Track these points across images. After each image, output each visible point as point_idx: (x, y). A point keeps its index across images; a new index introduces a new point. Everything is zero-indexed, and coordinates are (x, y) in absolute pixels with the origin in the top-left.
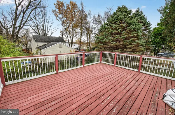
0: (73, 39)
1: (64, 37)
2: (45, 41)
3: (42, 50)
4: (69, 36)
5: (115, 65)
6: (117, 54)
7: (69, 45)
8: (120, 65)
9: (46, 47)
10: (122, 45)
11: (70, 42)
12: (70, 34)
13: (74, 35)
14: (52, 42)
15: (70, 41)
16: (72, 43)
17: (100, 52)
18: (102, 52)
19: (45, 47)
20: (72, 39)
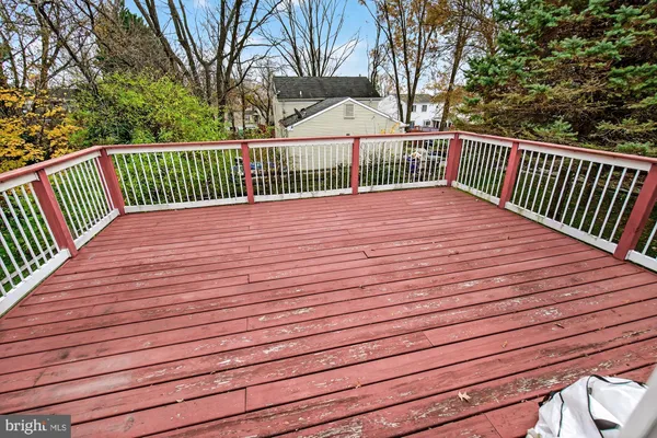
0: (416, 80)
1: (381, 71)
2: (306, 97)
3: (289, 128)
4: (401, 70)
5: (503, 203)
6: (521, 147)
7: (400, 106)
8: (529, 208)
9: (300, 118)
10: (598, 96)
11: (407, 92)
12: (406, 59)
13: (426, 62)
14: (327, 97)
15: (404, 91)
16: (411, 98)
17: (452, 137)
18: (461, 137)
19: (299, 116)
20: (412, 80)
